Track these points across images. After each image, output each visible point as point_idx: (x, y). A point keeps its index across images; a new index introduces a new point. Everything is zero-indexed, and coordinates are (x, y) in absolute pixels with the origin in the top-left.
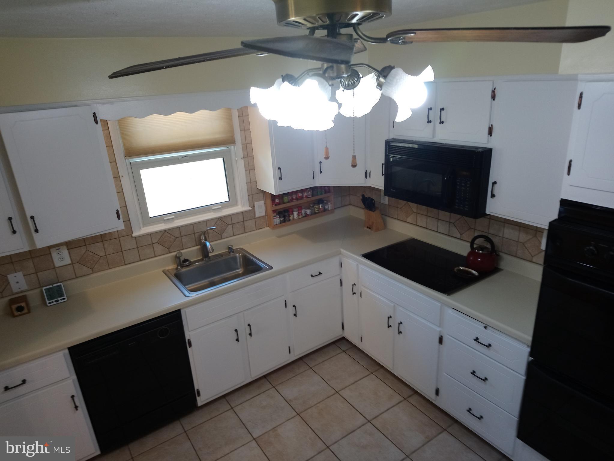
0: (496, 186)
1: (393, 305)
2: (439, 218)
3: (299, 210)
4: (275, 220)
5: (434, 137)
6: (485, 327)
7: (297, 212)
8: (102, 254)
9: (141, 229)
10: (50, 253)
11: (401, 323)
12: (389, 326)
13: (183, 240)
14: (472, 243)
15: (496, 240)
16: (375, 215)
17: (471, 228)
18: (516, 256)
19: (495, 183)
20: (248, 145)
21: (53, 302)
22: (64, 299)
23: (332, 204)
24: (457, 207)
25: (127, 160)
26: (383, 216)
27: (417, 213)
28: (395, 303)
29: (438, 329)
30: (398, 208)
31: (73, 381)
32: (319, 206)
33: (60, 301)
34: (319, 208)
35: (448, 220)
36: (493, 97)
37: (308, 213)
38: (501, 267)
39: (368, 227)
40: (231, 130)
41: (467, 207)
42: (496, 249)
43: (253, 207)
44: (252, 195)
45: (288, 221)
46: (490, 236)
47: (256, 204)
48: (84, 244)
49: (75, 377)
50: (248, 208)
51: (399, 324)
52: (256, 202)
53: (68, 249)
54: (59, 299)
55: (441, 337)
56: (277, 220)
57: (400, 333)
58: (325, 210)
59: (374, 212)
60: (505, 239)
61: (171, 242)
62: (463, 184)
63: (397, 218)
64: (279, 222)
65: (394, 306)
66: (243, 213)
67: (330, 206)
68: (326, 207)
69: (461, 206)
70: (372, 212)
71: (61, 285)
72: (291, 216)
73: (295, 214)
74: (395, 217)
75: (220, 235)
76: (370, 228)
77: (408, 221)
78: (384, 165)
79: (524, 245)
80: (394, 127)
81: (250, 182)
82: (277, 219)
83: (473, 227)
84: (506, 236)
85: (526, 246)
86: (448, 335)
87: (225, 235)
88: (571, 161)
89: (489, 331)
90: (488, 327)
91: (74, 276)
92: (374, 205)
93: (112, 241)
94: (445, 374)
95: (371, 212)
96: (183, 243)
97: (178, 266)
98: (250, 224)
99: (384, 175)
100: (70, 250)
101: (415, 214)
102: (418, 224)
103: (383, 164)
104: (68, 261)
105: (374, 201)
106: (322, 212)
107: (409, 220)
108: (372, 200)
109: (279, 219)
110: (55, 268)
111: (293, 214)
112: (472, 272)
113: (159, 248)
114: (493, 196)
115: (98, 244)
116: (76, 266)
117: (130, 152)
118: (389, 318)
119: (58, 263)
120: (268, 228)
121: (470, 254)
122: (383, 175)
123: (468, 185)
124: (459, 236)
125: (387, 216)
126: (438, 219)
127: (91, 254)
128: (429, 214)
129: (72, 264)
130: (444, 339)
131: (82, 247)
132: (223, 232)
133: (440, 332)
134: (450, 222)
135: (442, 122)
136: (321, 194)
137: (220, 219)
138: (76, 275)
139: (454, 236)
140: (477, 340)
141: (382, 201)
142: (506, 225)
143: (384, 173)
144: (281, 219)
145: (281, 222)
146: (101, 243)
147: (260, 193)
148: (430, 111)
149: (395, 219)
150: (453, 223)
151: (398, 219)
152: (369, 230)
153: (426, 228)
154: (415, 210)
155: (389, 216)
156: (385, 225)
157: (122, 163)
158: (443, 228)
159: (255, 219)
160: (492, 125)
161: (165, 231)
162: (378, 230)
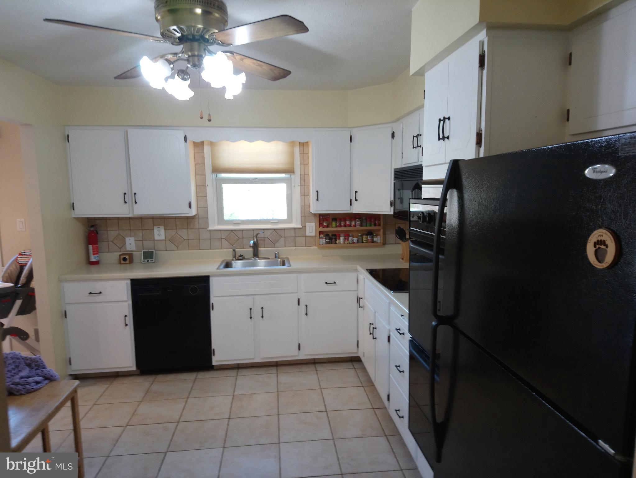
3: (345, 237)
4: (321, 240)
7: (343, 238)
8: (186, 238)
9: (215, 225)
10: (153, 229)
11: (376, 328)
12: (371, 334)
13: (244, 242)
20: (305, 176)
21: (145, 261)
22: (153, 261)
23: (380, 237)
25: (213, 175)
31: (129, 304)
32: (368, 237)
33: (150, 262)
34: (367, 239)
37: (355, 241)
40: (292, 163)
43: (305, 227)
44: (305, 216)
45: (334, 244)
47: (307, 224)
48: (175, 228)
49: (130, 302)
50: (299, 226)
52: (308, 223)
53: (165, 229)
54: (149, 260)
56: (323, 241)
57: (375, 338)
58: (373, 242)
61: (235, 241)
64: (325, 243)
65: (375, 312)
66: (295, 229)
67: (379, 239)
68: (375, 239)
71: (153, 251)
72: (337, 240)
73: (342, 239)
75: (273, 244)
76: (403, 259)
81: (304, 205)
82: (323, 239)
87: (277, 244)
91: (165, 249)
93: (194, 230)
96: (244, 244)
97: (233, 257)
98: (301, 240)
100: (166, 230)
104: (163, 237)
106: (369, 243)
109: (325, 240)
110: (154, 240)
111: (340, 239)
113: (225, 243)
115: (184, 230)
116: (168, 242)
117: (216, 170)
118: (370, 324)
119: (157, 238)
120: (316, 247)
127: (179, 236)
129: (165, 240)
131: (174, 230)
132: (277, 242)
136: (371, 226)
137: (275, 230)
138: (166, 248)
144: (327, 241)
145: (327, 243)
146: (186, 230)
147: (312, 216)
152: (402, 261)
157: (210, 177)
159: (305, 237)
161: (232, 230)
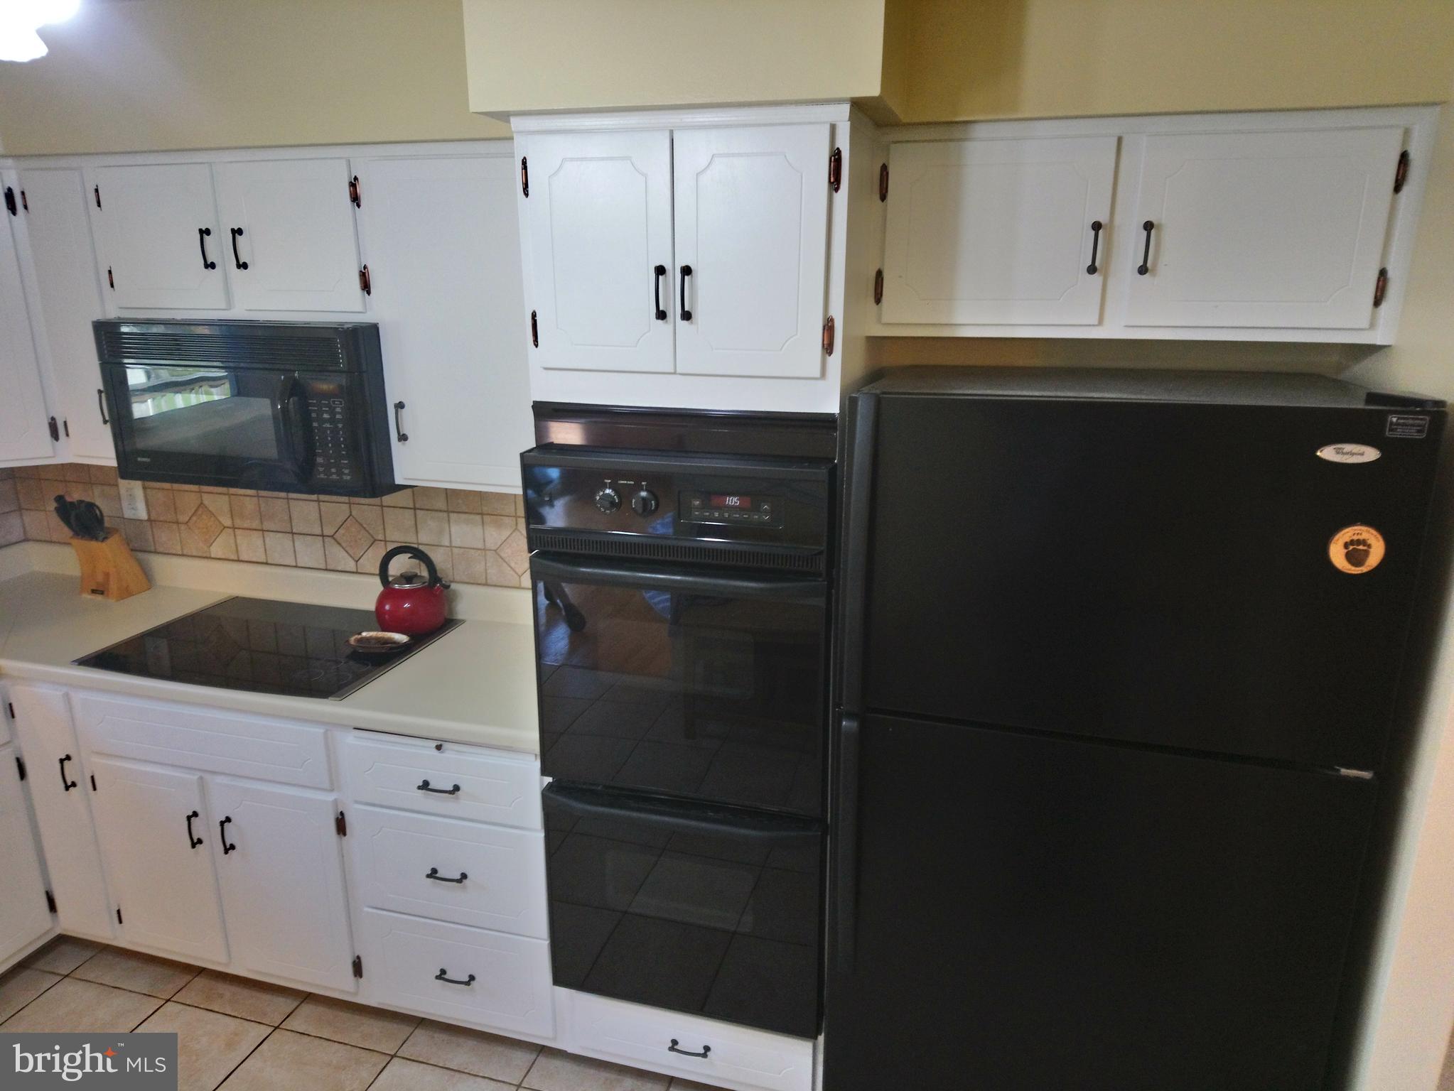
0: (404, 412)
1: (196, 777)
2: (294, 531)
5: (229, 306)
6: (439, 748)
11: (228, 820)
12: (196, 843)
14: (383, 573)
15: (437, 557)
16: (108, 552)
17: (375, 540)
18: (486, 584)
19: (400, 406)
24: (322, 476)
26: (140, 555)
27: (234, 528)
28: (200, 770)
29: (330, 797)
30: (177, 523)
35: (318, 531)
36: (355, 199)
38: (460, 617)
39: (94, 592)
41: (346, 471)
42: (439, 575)
46: (421, 548)
51: (222, 823)
55: (340, 817)
57: (228, 849)
59: (103, 541)
60: (456, 551)
62: (326, 416)
63: (180, 553)
65: (201, 778)
69: (333, 470)
70: (100, 543)
74: (174, 552)
76: (102, 593)
77: (213, 556)
78: (103, 395)
79: (499, 555)
80: (112, 285)
83: (380, 537)
84: (457, 542)
85: (502, 555)
86: (357, 802)
88: (534, 315)
89: (450, 753)
90: (446, 745)
92: (100, 520)
94: (366, 909)
95: (94, 544)
99: (108, 424)
101: (231, 530)
102: (244, 557)
103: (100, 392)
105: (98, 508)
107: (216, 550)
108: (91, 506)
112: (393, 638)
114: (403, 438)
118: (189, 818)
121: (382, 600)
122: (105, 422)
123: (338, 416)
124: (351, 565)
125: (151, 552)
126: (293, 533)
128: (267, 525)
130: (349, 819)
133: (336, 802)
134: (323, 536)
135: (245, 266)
139: (340, 569)
140: (425, 786)
141: (128, 514)
142: (453, 516)
143: (107, 418)
148: (205, 236)
149: (178, 555)
150: (332, 536)
151: (183, 555)
152: (99, 598)
153: (267, 563)
154: (228, 522)
155: (156, 552)
156: (148, 579)
158: (309, 552)
160: (365, 267)
162: (126, 593)
